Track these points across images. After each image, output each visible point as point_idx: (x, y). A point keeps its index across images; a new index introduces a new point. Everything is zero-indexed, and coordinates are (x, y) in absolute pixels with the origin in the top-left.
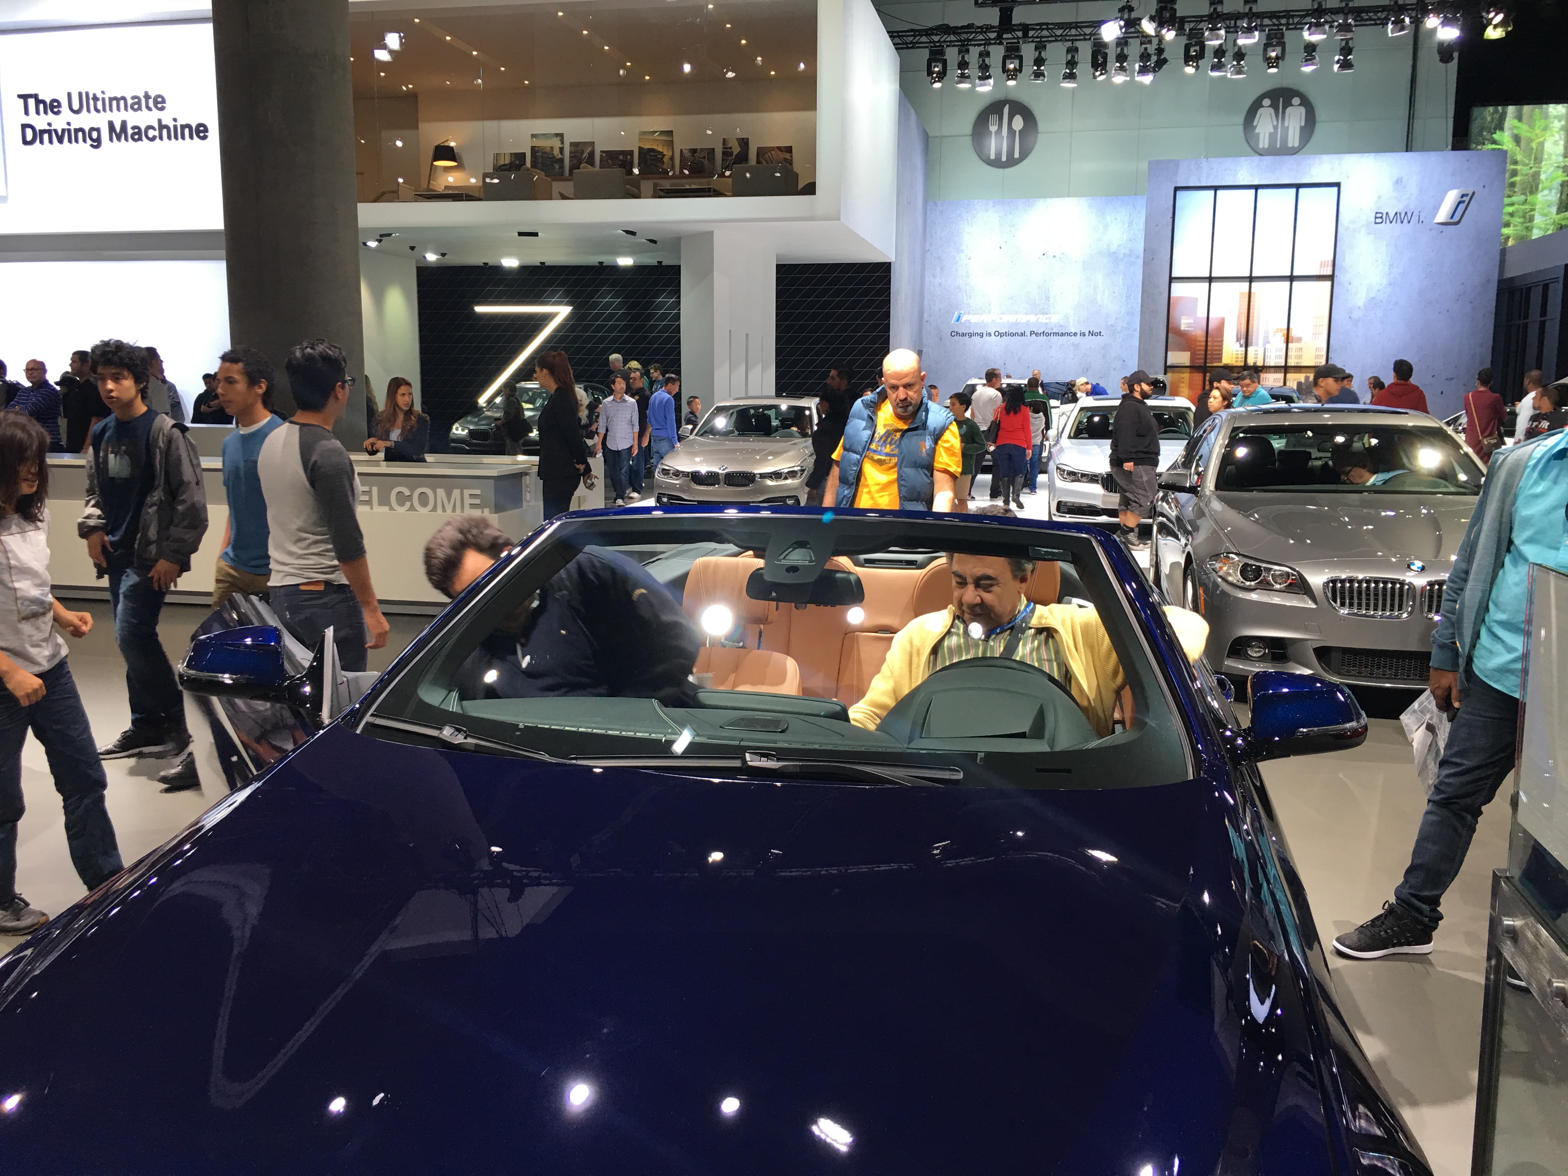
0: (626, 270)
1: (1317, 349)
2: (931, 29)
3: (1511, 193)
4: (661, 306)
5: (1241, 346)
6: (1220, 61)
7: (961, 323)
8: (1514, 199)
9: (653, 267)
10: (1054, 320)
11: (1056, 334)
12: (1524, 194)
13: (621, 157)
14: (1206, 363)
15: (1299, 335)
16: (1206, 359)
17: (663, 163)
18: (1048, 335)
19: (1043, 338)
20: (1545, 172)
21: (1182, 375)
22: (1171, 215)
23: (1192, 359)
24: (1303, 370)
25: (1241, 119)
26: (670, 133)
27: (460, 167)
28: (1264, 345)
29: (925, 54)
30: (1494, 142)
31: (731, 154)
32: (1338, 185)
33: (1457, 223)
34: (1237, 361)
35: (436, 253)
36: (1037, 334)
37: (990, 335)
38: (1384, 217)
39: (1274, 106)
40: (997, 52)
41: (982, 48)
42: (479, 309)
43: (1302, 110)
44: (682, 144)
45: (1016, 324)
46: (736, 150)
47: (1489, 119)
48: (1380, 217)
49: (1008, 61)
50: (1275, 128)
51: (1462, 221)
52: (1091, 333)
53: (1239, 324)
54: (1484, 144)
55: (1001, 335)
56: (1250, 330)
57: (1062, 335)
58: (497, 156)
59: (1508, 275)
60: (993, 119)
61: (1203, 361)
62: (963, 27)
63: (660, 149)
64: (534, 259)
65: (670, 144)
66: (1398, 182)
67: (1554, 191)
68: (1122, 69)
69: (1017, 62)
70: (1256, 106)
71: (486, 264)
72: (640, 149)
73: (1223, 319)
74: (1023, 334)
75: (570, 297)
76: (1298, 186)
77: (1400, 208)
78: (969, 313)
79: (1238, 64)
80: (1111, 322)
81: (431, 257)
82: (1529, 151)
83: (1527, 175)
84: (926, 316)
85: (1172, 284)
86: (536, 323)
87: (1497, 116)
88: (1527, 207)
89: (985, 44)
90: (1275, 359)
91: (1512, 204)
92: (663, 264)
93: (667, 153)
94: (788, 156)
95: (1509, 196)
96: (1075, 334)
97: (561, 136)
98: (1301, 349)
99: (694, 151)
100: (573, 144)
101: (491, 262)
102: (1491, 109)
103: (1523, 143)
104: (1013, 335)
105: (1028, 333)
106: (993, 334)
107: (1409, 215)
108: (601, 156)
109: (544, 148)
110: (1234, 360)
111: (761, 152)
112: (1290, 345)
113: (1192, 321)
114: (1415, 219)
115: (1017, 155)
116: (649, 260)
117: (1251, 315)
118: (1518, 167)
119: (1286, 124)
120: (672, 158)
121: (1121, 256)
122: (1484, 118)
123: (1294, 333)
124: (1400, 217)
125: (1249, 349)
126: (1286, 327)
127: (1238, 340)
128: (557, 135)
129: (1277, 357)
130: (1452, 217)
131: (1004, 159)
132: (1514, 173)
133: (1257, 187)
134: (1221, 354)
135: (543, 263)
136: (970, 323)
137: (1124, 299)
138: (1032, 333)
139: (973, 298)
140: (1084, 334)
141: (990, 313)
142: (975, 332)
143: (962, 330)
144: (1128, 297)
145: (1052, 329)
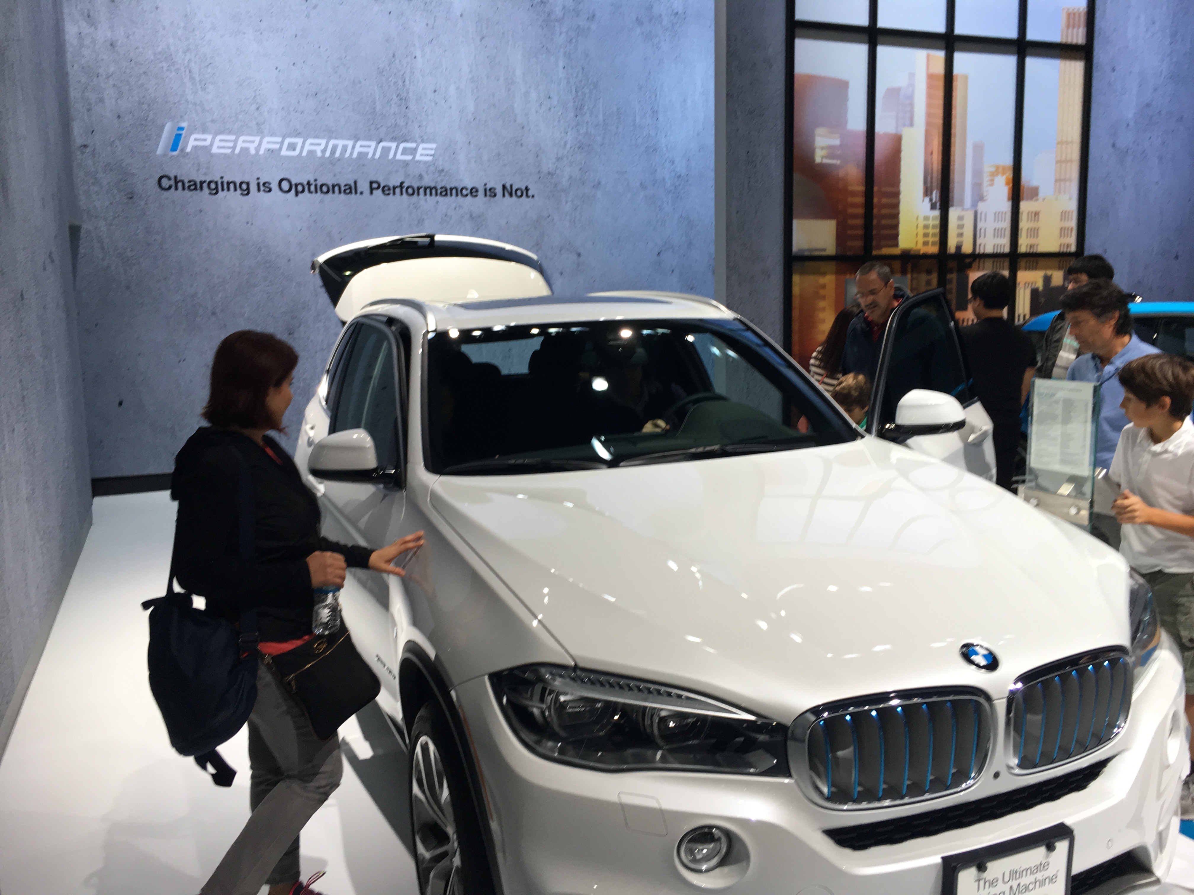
1: (1064, 215)
5: (933, 207)
11: (430, 190)
14: (868, 247)
15: (1034, 183)
16: (867, 235)
18: (413, 191)
19: (401, 201)
21: (822, 280)
23: (841, 237)
24: (1042, 261)
28: (975, 204)
34: (925, 243)
36: (387, 190)
37: (266, 187)
45: (333, 161)
52: (508, 191)
53: (928, 153)
55: (297, 189)
57: (445, 192)
61: (859, 243)
74: (351, 189)
78: (204, 131)
80: (548, 165)
84: (77, 130)
85: (796, 42)
96: (474, 192)
98: (1036, 214)
104: (325, 189)
105: (363, 186)
106: (274, 186)
110: (921, 240)
112: (1020, 206)
113: (837, 142)
123: (1026, 178)
127: (927, 192)
134: (896, 226)
136: (212, 155)
137: (572, 114)
138: (374, 185)
139: (210, 88)
140: (490, 193)
141: (260, 131)
142: (225, 180)
143: (188, 173)
144: (579, 110)
145: (421, 177)
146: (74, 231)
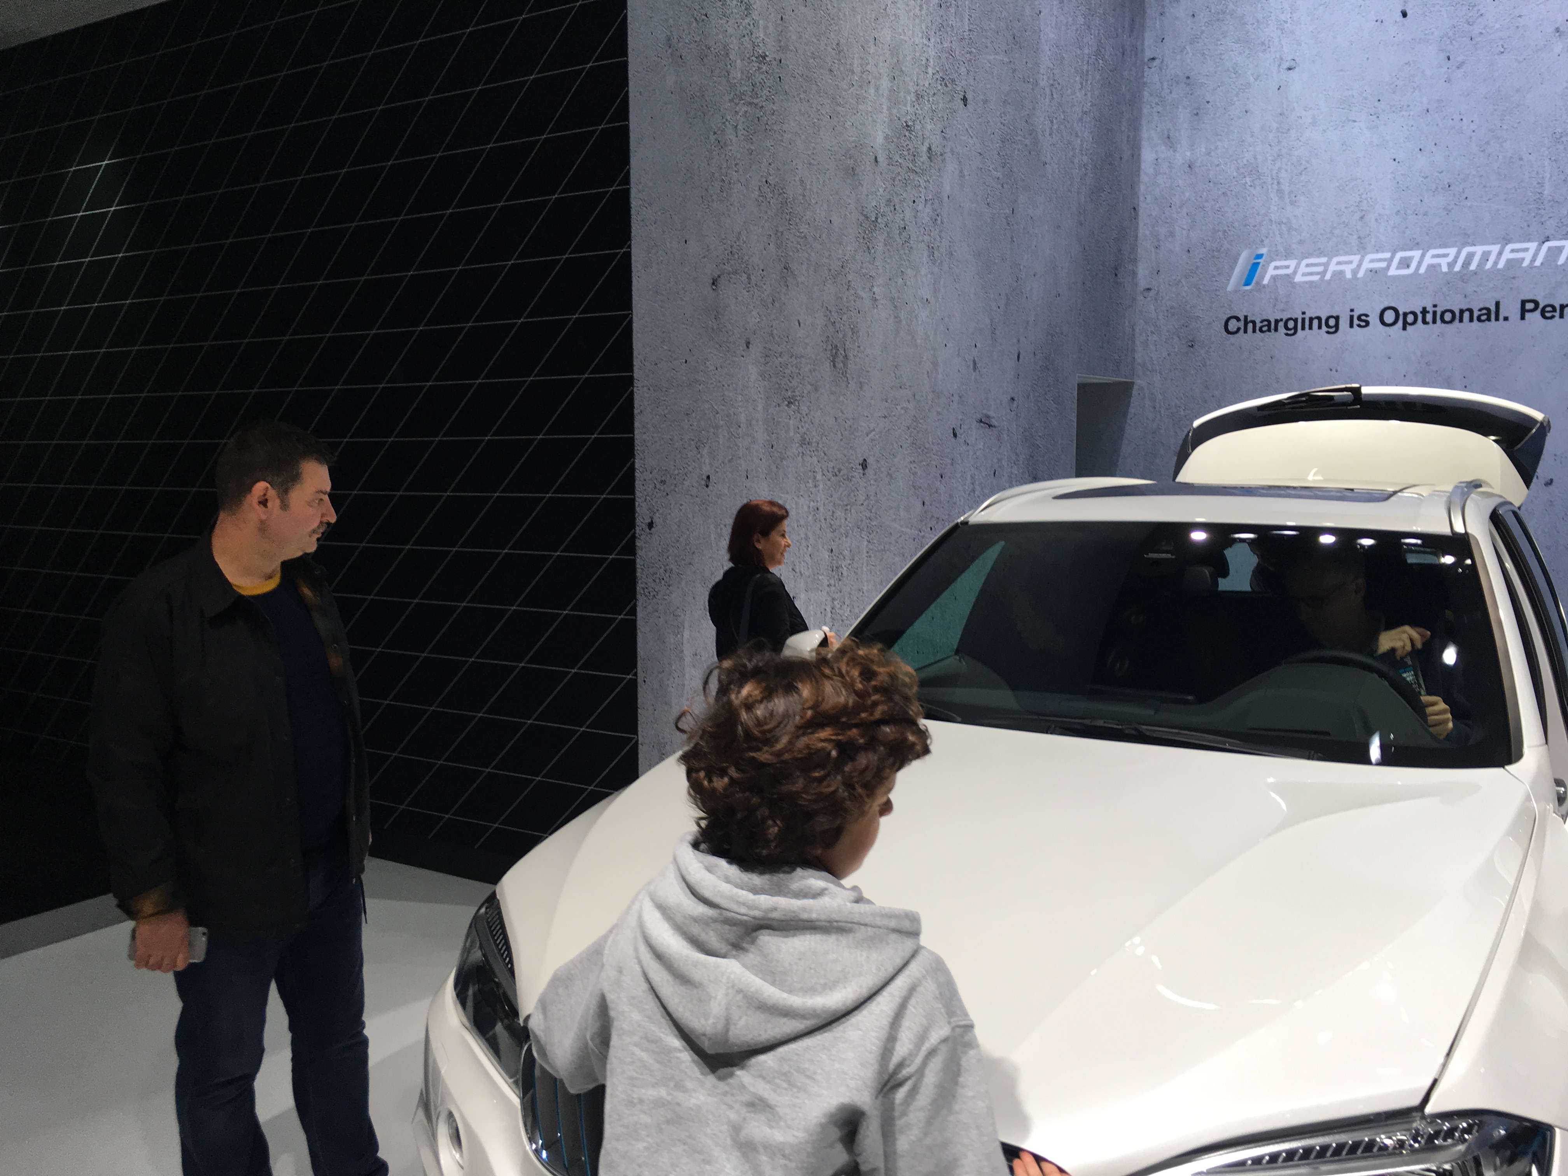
7: (1260, 287)
45: (1465, 276)
78: (1288, 255)
136: (1294, 285)
139: (1302, 198)
141: (1362, 249)
143: (1262, 311)
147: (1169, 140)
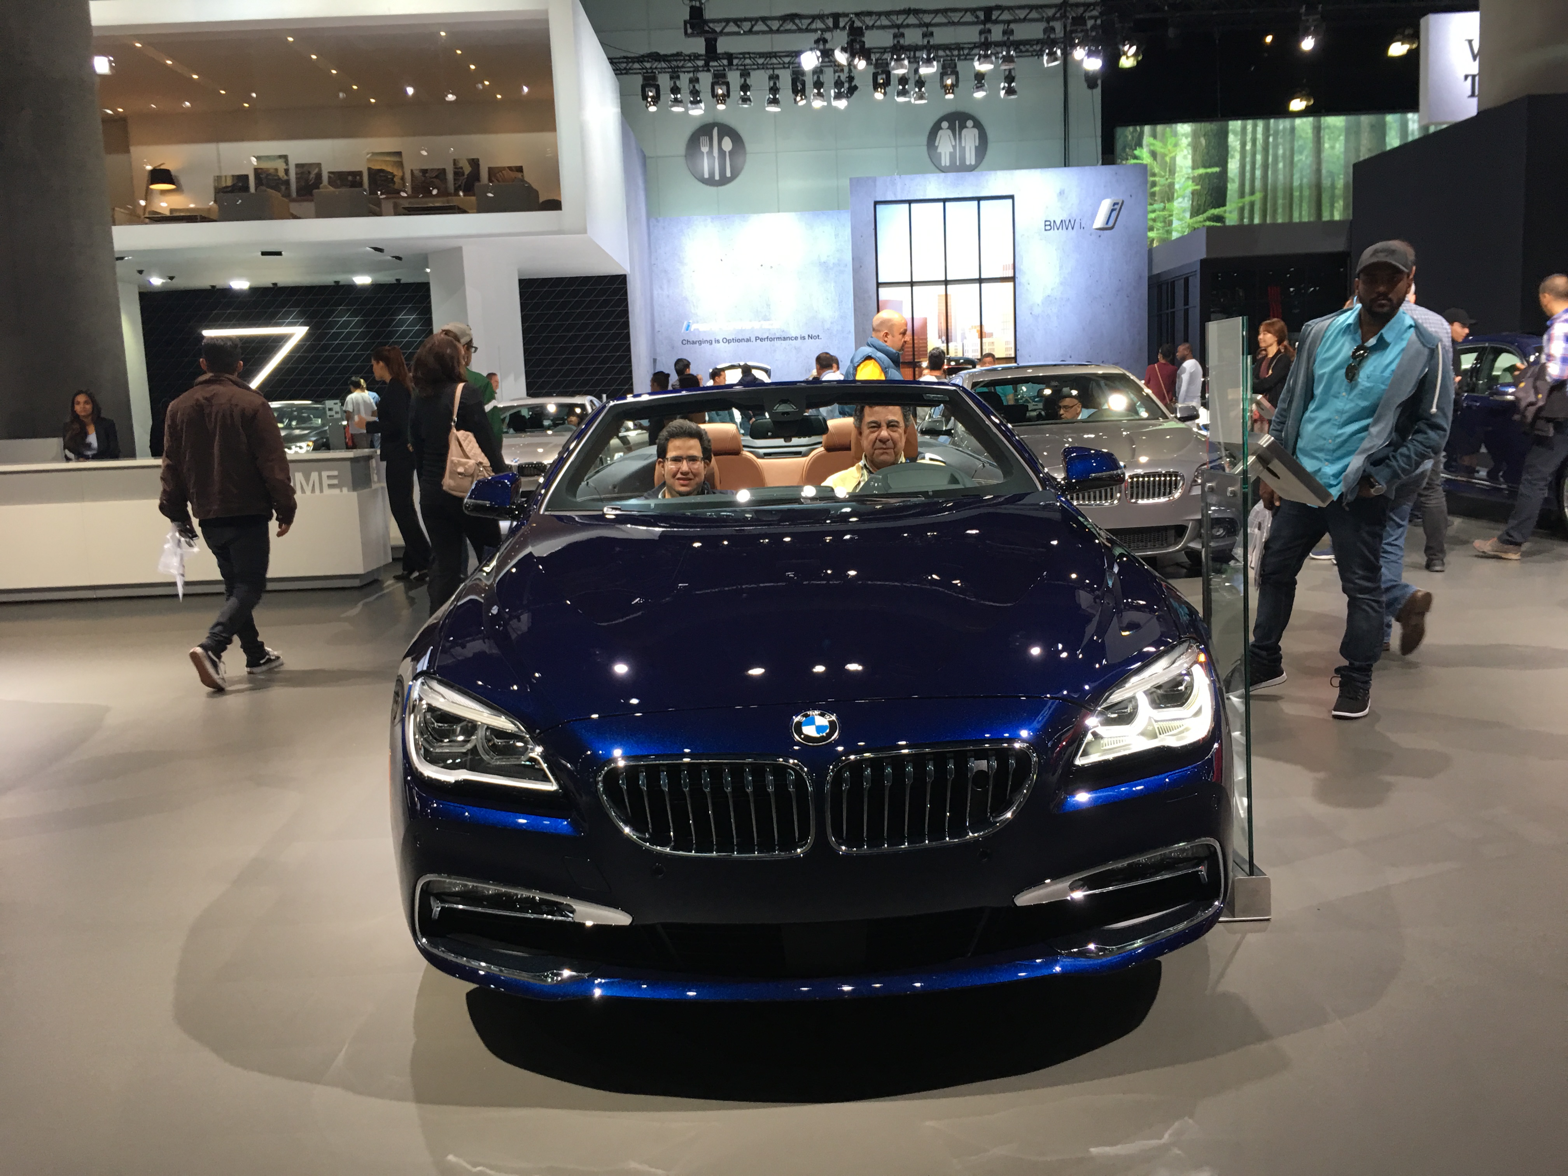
0: (364, 289)
1: (1007, 343)
2: (643, 56)
3: (1152, 202)
4: (402, 322)
6: (904, 88)
7: (691, 332)
8: (1156, 206)
9: (391, 285)
10: (775, 326)
11: (778, 338)
12: (1164, 202)
13: (350, 178)
14: (914, 359)
15: (990, 332)
16: (914, 355)
17: (394, 183)
18: (772, 339)
19: (767, 343)
20: (1178, 183)
22: (873, 226)
25: (924, 139)
26: (399, 154)
27: (179, 190)
29: (638, 80)
30: (1136, 157)
31: (463, 174)
32: (1012, 197)
33: (1112, 228)
35: (162, 277)
36: (761, 340)
37: (718, 341)
38: (1052, 225)
39: (952, 128)
40: (706, 79)
41: (691, 75)
42: (208, 333)
43: (976, 131)
44: (411, 165)
45: (742, 331)
46: (467, 169)
47: (1130, 137)
48: (1049, 225)
49: (716, 87)
50: (954, 147)
51: (1116, 226)
52: (810, 337)
53: (939, 322)
54: (1127, 159)
55: (729, 341)
56: (949, 328)
57: (785, 339)
58: (218, 179)
59: (1156, 272)
60: (704, 140)
62: (673, 55)
63: (389, 169)
64: (266, 280)
65: (400, 164)
66: (1061, 193)
67: (1186, 199)
68: (820, 94)
69: (725, 87)
70: (936, 128)
71: (213, 287)
72: (369, 169)
73: (926, 319)
74: (748, 340)
75: (306, 317)
76: (979, 199)
77: (1064, 216)
78: (697, 322)
79: (920, 90)
80: (827, 326)
81: (157, 281)
82: (1163, 165)
83: (1164, 185)
84: (657, 326)
85: (880, 290)
86: (271, 345)
87: (1136, 135)
88: (1166, 213)
89: (694, 72)
90: (973, 353)
91: (1154, 211)
92: (402, 282)
93: (398, 173)
94: (519, 175)
95: (1151, 204)
96: (796, 338)
97: (285, 158)
99: (424, 172)
100: (298, 166)
101: (220, 283)
102: (1131, 129)
103: (1159, 158)
104: (739, 341)
105: (753, 339)
106: (721, 341)
107: (1073, 223)
108: (329, 177)
109: (268, 169)
111: (492, 171)
112: (984, 340)
114: (1077, 226)
115: (728, 174)
116: (387, 278)
117: (949, 314)
118: (1157, 179)
119: (963, 145)
120: (403, 178)
121: (831, 265)
122: (1126, 136)
123: (986, 329)
124: (1066, 225)
125: (950, 344)
126: (979, 324)
127: (940, 337)
128: (280, 157)
129: (974, 351)
130: (1107, 223)
131: (717, 177)
132: (1154, 184)
133: (944, 201)
135: (275, 284)
136: (700, 331)
137: (837, 305)
138: (757, 338)
139: (700, 308)
140: (804, 338)
141: (716, 322)
142: (705, 339)
143: (692, 338)
144: (841, 302)
145: (775, 334)
146: (655, 360)
147: (661, 288)
